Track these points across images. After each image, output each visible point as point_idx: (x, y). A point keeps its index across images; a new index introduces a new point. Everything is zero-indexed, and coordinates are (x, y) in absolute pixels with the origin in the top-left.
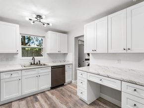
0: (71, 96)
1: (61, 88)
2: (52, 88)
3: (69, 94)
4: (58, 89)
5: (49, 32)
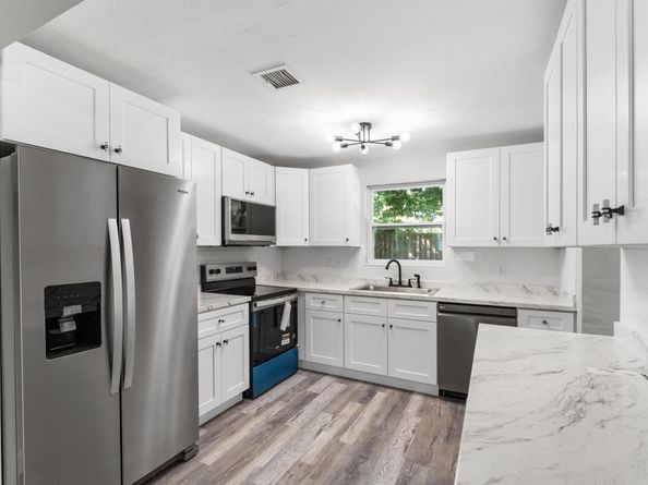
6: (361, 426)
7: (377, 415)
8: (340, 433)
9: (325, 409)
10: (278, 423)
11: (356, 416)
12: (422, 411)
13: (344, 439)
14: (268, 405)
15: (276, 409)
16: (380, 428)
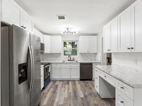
0: (91, 88)
1: (87, 81)
2: (81, 80)
3: (91, 86)
4: (85, 81)
5: (81, 37)
6: (71, 88)
7: (72, 86)
8: (68, 91)
9: (62, 87)
10: (54, 92)
11: (69, 87)
12: (79, 83)
13: (70, 91)
14: (49, 89)
15: (52, 90)
16: (75, 88)
